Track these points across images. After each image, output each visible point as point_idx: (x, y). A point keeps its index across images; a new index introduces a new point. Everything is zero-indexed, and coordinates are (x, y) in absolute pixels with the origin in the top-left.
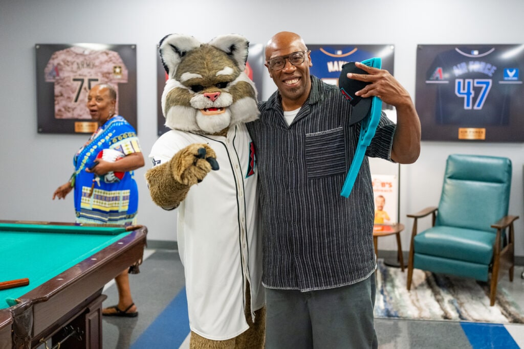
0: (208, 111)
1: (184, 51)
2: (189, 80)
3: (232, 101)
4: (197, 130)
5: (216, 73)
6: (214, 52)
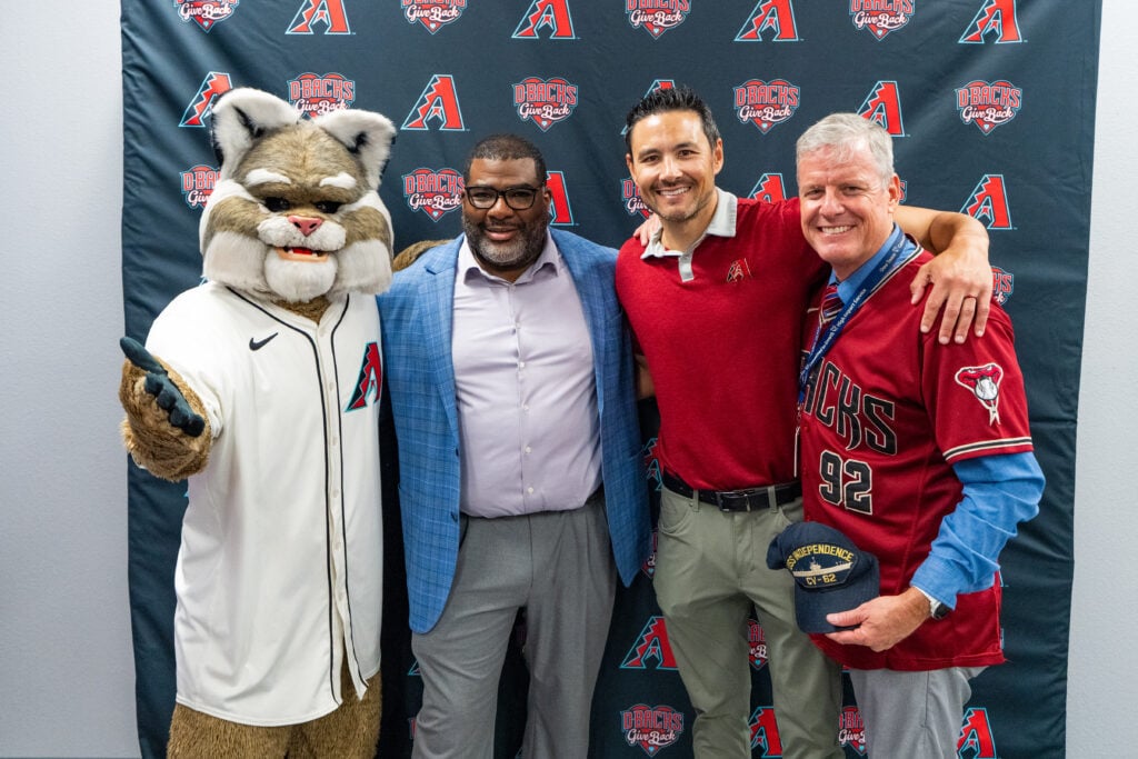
0: (291, 252)
2: (262, 185)
5: (320, 179)
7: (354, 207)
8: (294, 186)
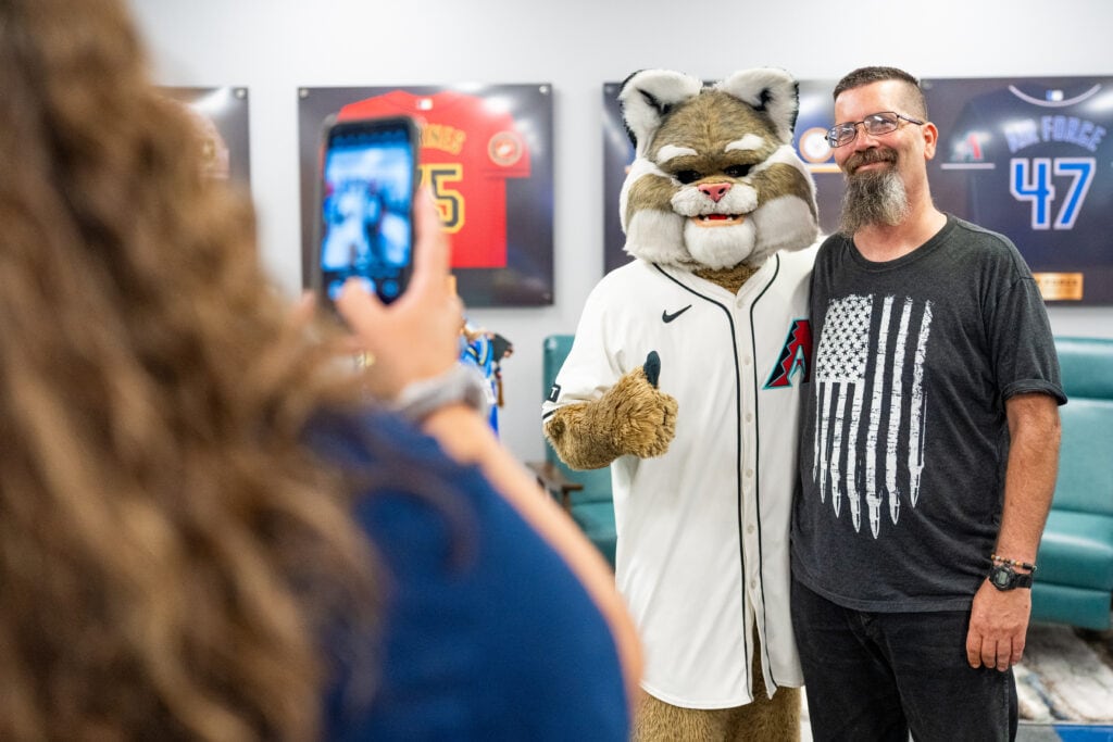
1: (668, 103)
3: (756, 203)
4: (686, 259)
6: (726, 104)
7: (764, 166)
8: (701, 157)
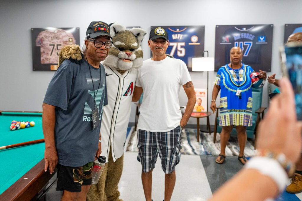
0: (125, 60)
1: (118, 31)
3: (136, 58)
5: (131, 44)
6: (131, 35)
7: (137, 50)
8: (126, 46)
